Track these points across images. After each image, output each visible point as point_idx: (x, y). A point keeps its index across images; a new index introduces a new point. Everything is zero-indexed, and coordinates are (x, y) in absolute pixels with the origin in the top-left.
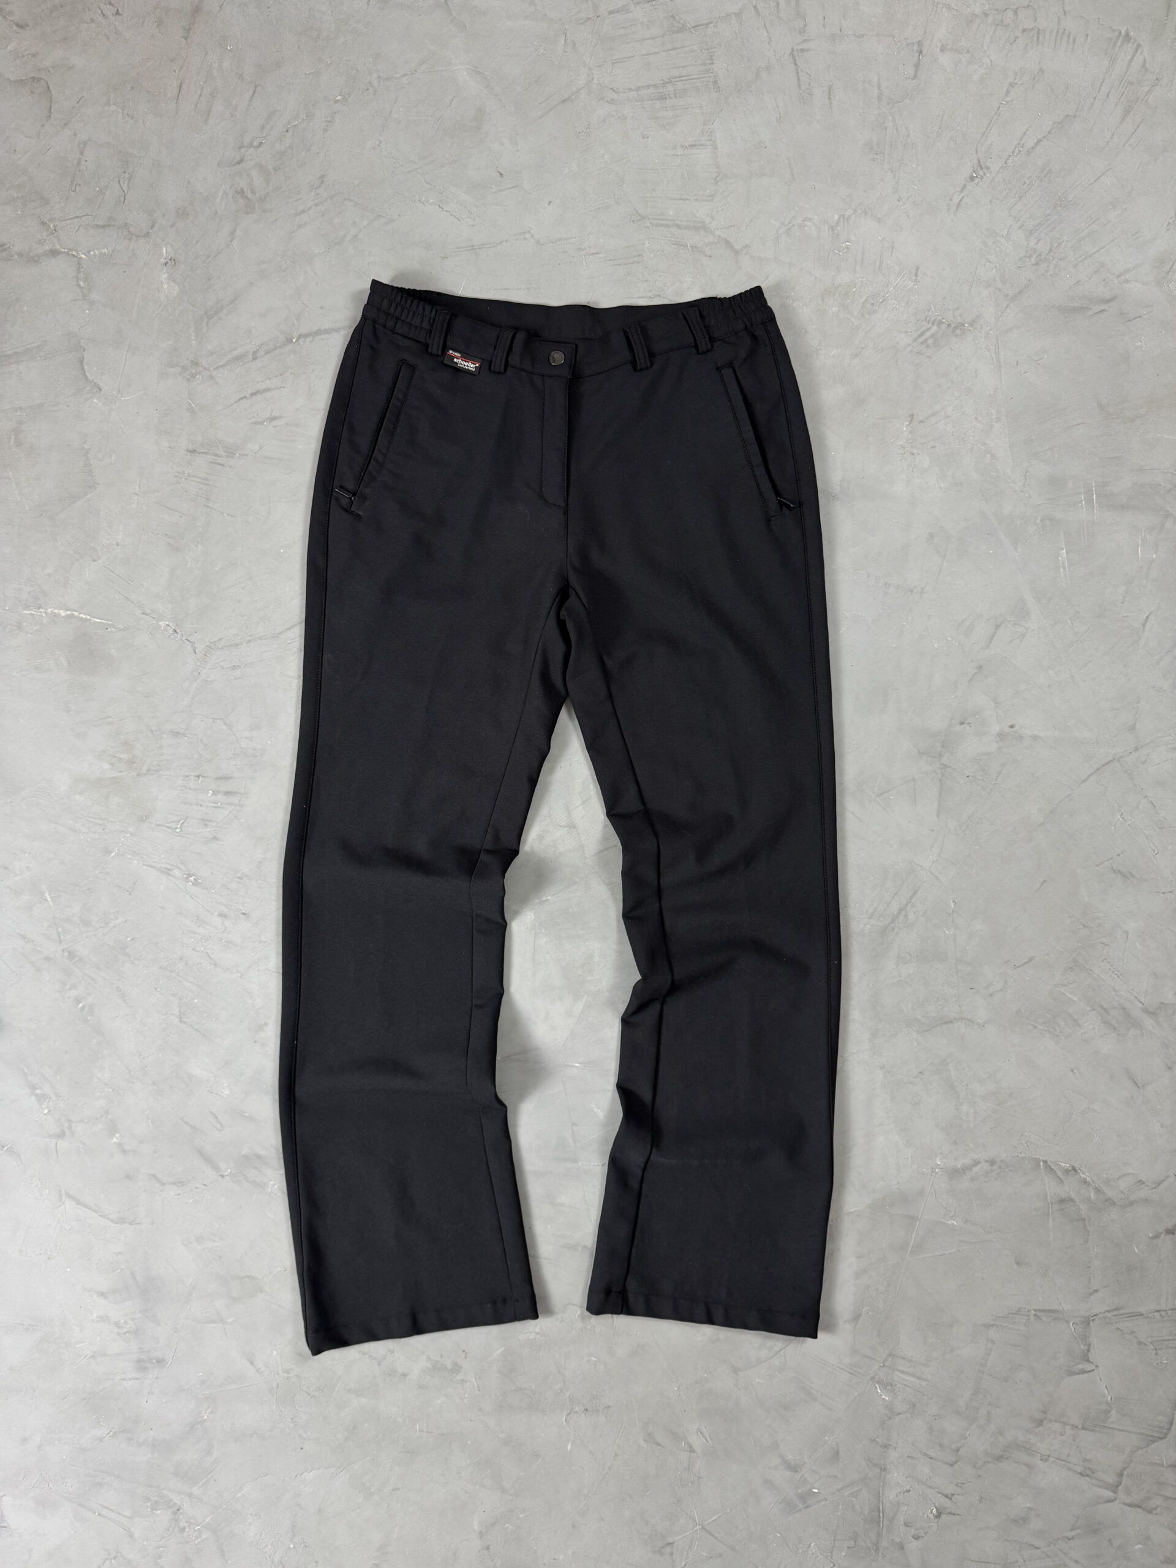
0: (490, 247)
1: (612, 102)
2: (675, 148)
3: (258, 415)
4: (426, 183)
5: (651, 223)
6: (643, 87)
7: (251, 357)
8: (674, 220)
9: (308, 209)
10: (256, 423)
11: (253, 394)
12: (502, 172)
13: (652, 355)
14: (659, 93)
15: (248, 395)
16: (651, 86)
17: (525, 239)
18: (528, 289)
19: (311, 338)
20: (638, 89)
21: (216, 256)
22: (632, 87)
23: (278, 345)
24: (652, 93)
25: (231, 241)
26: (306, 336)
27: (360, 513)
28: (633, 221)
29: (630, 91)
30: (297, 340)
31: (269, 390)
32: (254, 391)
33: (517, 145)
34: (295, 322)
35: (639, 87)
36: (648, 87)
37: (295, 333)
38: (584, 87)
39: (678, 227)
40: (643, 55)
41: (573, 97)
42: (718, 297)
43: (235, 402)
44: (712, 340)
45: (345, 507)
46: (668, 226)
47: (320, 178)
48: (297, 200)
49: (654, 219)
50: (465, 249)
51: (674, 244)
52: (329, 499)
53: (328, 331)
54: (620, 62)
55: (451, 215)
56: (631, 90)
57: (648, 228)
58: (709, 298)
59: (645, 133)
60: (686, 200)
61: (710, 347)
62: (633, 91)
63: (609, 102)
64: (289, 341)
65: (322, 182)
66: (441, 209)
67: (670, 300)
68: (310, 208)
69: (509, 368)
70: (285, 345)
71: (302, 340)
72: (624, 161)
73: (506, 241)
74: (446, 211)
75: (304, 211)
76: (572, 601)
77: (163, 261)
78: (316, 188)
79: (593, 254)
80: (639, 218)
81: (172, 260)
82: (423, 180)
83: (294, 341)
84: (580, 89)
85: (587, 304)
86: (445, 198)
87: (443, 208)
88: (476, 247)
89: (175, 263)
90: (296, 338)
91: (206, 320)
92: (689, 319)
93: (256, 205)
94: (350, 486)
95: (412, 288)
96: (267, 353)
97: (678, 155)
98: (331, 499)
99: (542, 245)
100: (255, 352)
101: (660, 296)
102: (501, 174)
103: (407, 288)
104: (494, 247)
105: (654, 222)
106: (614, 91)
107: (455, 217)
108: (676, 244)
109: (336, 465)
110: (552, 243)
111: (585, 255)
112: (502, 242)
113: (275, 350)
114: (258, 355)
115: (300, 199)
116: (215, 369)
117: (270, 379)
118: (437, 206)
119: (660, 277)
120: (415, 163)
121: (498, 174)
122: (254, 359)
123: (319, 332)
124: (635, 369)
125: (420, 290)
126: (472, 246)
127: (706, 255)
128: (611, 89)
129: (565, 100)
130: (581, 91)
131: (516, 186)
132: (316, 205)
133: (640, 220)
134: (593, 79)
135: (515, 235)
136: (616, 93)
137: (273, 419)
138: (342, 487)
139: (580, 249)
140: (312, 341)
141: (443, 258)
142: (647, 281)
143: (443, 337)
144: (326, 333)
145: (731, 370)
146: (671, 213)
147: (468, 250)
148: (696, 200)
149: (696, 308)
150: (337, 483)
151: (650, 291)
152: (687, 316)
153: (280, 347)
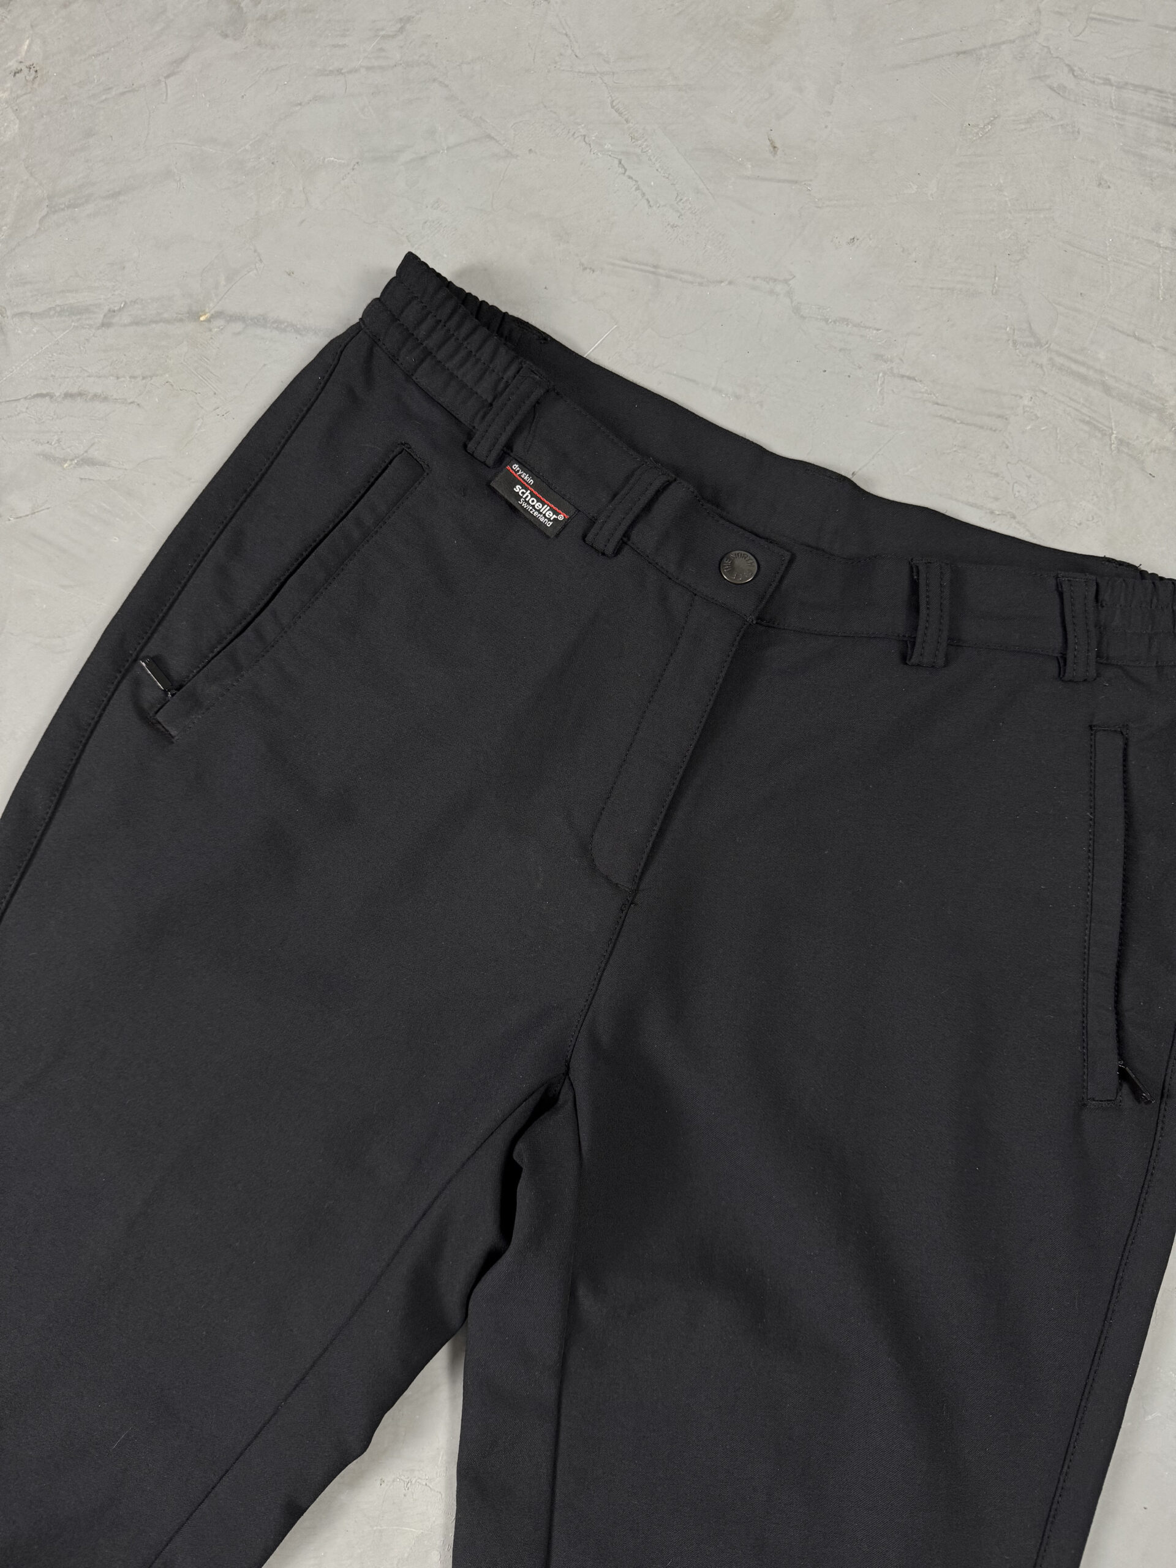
0: (692, 283)
1: (1059, 90)
2: (1157, 228)
3: (59, 441)
4: (613, 107)
5: (1051, 359)
6: (1135, 86)
7: (100, 318)
8: (1102, 372)
9: (350, 72)
10: (47, 457)
11: (68, 396)
12: (777, 145)
13: (955, 642)
14: (1163, 109)
15: (57, 394)
16: (1152, 89)
17: (772, 292)
18: (738, 397)
19: (238, 326)
20: (1120, 87)
21: (123, 93)
22: (1112, 78)
23: (166, 315)
24: (1150, 105)
25: (168, 77)
26: (233, 318)
27: (174, 733)
28: (1015, 343)
29: (1104, 84)
30: (208, 320)
31: (106, 399)
32: (75, 390)
33: (831, 103)
34: (223, 282)
35: (1127, 84)
36: (1147, 89)
37: (211, 305)
38: (1013, 42)
39: (1107, 389)
40: (1157, 26)
41: (984, 51)
42: (1143, 568)
43: (26, 398)
44: (1102, 660)
45: (146, 706)
46: (1084, 379)
47: (401, 20)
48: (334, 46)
49: (1059, 354)
50: (637, 266)
51: (1083, 421)
52: (119, 676)
53: (280, 326)
54: (1105, 21)
55: (638, 189)
56: (1107, 82)
57: (1041, 366)
58: (1121, 564)
59: (1105, 177)
60: (1142, 341)
61: (1093, 673)
62: (1112, 85)
63: (1052, 89)
64: (194, 316)
65: (401, 30)
66: (621, 170)
67: (1032, 535)
68: (355, 71)
69: (626, 550)
70: (181, 320)
71: (220, 322)
72: (1042, 216)
73: (730, 283)
74: (630, 177)
75: (339, 72)
76: (555, 1125)
77: (13, 64)
78: (383, 36)
79: (903, 376)
80: (1032, 340)
81: (32, 71)
82: (609, 101)
83: (202, 319)
84: (1004, 43)
85: (849, 476)
86: (639, 151)
87: (626, 170)
88: (661, 271)
89: (35, 78)
90: (208, 315)
91: (44, 213)
92: (1066, 596)
93: (250, 26)
94: (178, 665)
95: (490, 303)
96: (136, 323)
97: (1158, 246)
98: (123, 678)
99: (803, 317)
100: (114, 311)
101: (1014, 517)
102: (775, 147)
103: (480, 299)
104: (701, 284)
105: (1060, 360)
106: (1072, 71)
107: (644, 194)
108: (1088, 423)
109: (170, 609)
110: (826, 320)
111: (885, 374)
112: (722, 282)
113: (156, 322)
114: (115, 320)
115: (344, 46)
116: (15, 315)
117: (118, 378)
118: (616, 162)
119: (1029, 477)
120: (608, 62)
121: (768, 143)
122: (105, 325)
123: (261, 321)
124: (904, 658)
125: (506, 314)
126: (655, 267)
127: (1143, 470)
128: (1068, 65)
129: (964, 53)
130: (1003, 47)
131: (796, 182)
132: (369, 68)
133: (1029, 345)
134: (1036, 33)
135: (754, 278)
136: (1075, 76)
137: (87, 461)
138: (157, 663)
139: (879, 357)
140: (239, 333)
141: (585, 269)
142: (997, 475)
143: (510, 429)
144: (276, 328)
145: (1120, 743)
146: (1102, 355)
147: (642, 270)
148: (1165, 349)
149: (1094, 577)
150: (152, 649)
151: (996, 499)
152: (1065, 587)
153: (167, 321)
